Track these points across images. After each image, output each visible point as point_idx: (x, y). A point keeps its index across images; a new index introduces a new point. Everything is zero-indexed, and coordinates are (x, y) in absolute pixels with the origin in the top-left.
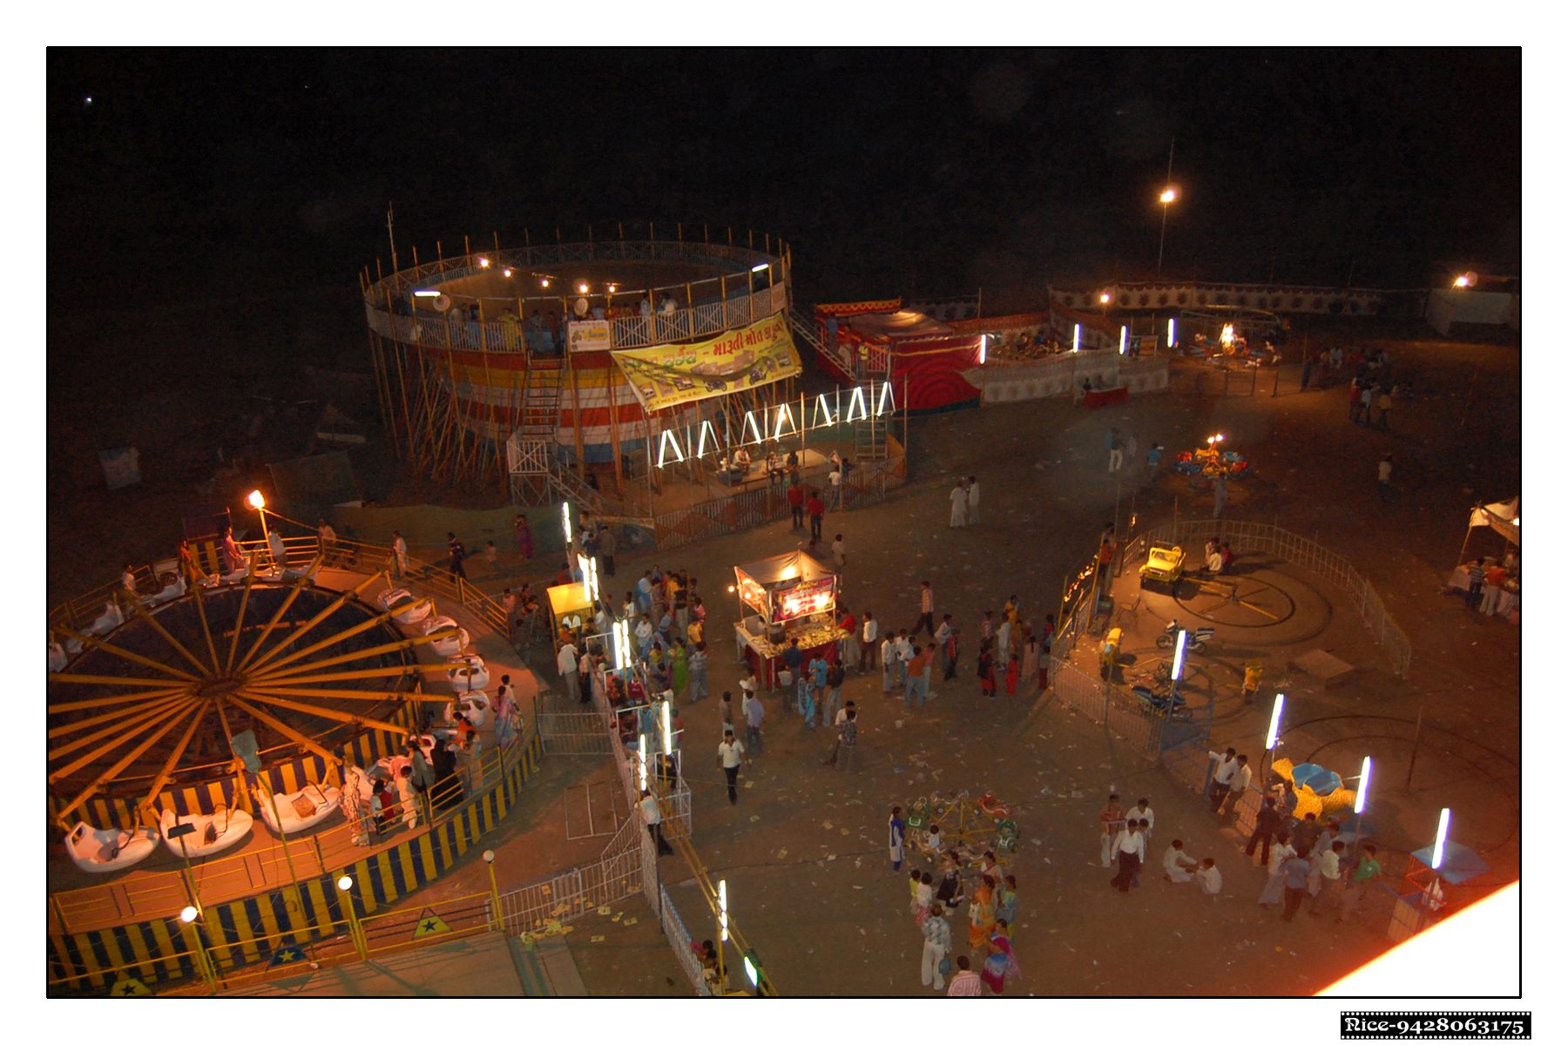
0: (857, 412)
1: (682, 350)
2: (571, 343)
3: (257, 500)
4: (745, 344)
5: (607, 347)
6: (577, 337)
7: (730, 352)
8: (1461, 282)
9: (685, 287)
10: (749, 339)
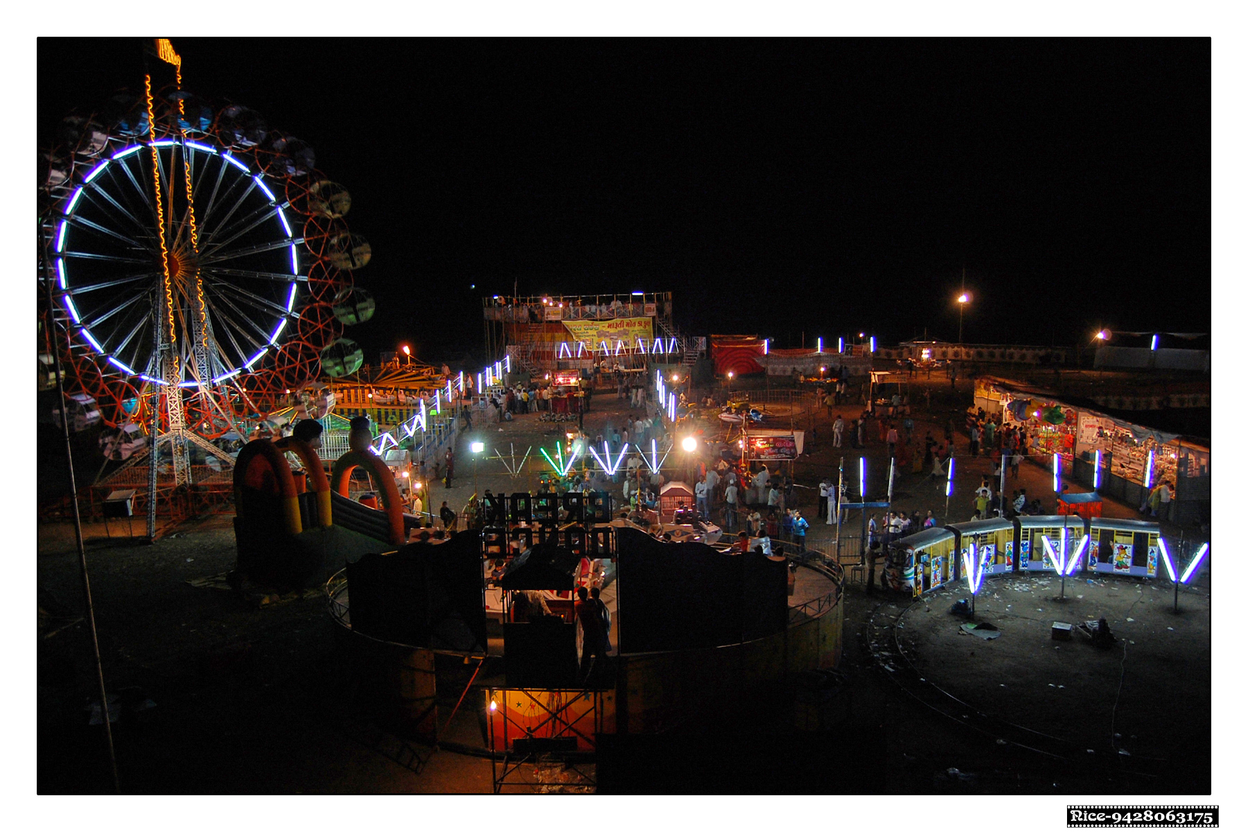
0: (658, 349)
1: (592, 323)
2: (546, 316)
3: (407, 350)
4: (625, 326)
5: (560, 319)
6: (548, 314)
7: (616, 328)
8: (1100, 336)
9: (596, 297)
10: (628, 324)
